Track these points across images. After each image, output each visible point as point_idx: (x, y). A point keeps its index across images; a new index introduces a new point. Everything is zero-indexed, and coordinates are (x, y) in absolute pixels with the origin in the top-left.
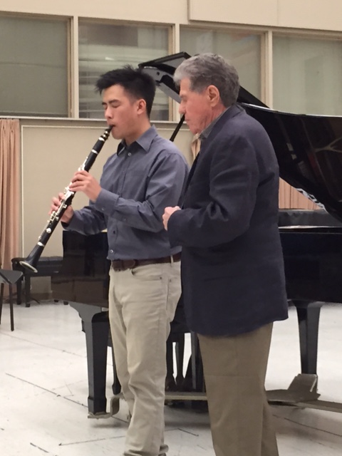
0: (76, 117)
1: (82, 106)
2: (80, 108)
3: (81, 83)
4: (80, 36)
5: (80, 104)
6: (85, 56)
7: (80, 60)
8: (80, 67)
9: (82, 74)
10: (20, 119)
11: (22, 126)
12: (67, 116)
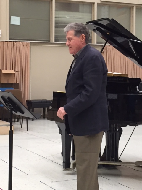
0: (53, 41)
1: (56, 37)
2: (55, 38)
3: (55, 27)
4: (56, 7)
5: (55, 36)
6: (57, 16)
7: (55, 17)
8: (55, 21)
9: (56, 23)
10: (30, 42)
11: (31, 45)
12: (49, 41)
